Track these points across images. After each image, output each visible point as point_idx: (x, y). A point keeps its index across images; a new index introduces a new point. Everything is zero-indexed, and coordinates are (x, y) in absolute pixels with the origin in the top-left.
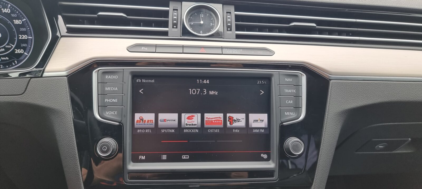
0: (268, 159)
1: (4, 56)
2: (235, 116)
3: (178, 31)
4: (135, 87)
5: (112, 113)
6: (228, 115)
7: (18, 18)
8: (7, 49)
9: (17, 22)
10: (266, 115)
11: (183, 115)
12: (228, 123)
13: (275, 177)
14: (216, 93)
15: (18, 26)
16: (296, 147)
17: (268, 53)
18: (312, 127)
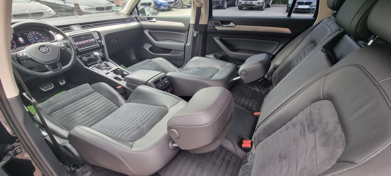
0: (97, 44)
2: (90, 40)
4: (73, 39)
6: (88, 40)
7: (40, 34)
8: (40, 41)
9: (40, 35)
11: (82, 41)
13: (99, 46)
14: (85, 37)
16: (99, 42)
17: (89, 30)
18: (100, 39)
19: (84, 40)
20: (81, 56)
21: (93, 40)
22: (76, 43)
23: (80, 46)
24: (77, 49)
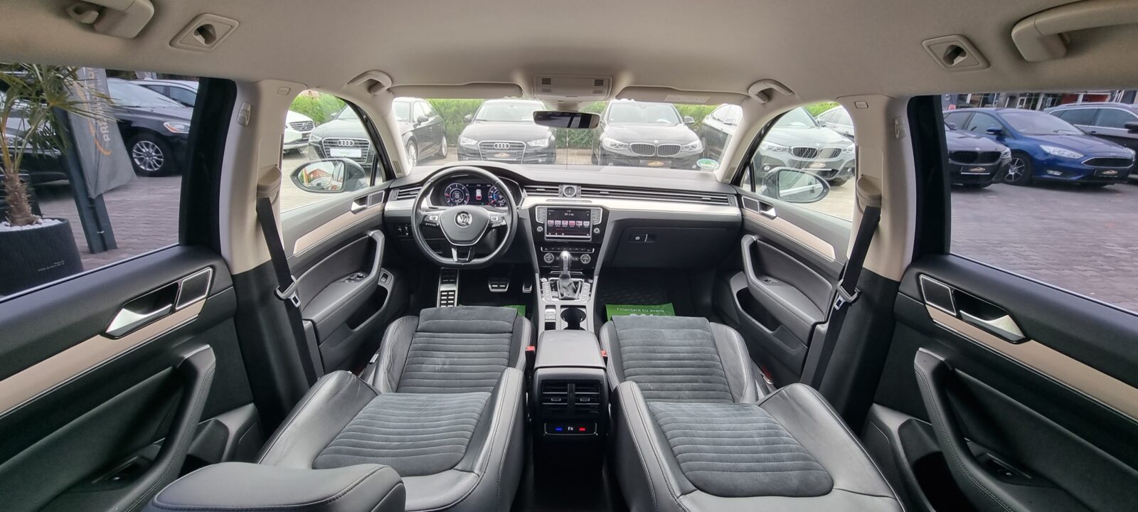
0: (588, 236)
2: (579, 222)
3: (562, 195)
4: (548, 213)
5: (542, 220)
6: (577, 222)
11: (562, 221)
12: (577, 224)
13: (591, 240)
14: (573, 215)
16: (597, 231)
17: (591, 202)
18: (603, 226)
19: (569, 218)
20: (546, 249)
21: (586, 224)
22: (549, 221)
23: (552, 229)
24: (543, 232)
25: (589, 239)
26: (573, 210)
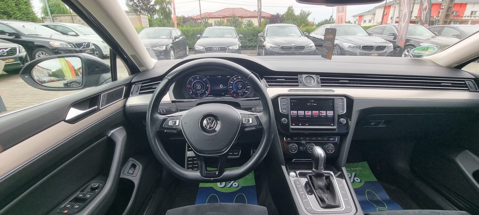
0: (334, 126)
1: (242, 93)
2: (322, 112)
3: (302, 84)
4: (291, 103)
5: (285, 111)
6: (320, 111)
8: (243, 91)
10: (333, 112)
11: (306, 111)
12: (320, 114)
13: (337, 131)
14: (316, 105)
15: (247, 84)
16: (343, 121)
17: (333, 91)
18: (348, 115)
19: (312, 109)
20: (289, 139)
21: (330, 113)
22: (292, 112)
23: (297, 120)
24: (288, 124)
25: (334, 130)
26: (316, 100)
